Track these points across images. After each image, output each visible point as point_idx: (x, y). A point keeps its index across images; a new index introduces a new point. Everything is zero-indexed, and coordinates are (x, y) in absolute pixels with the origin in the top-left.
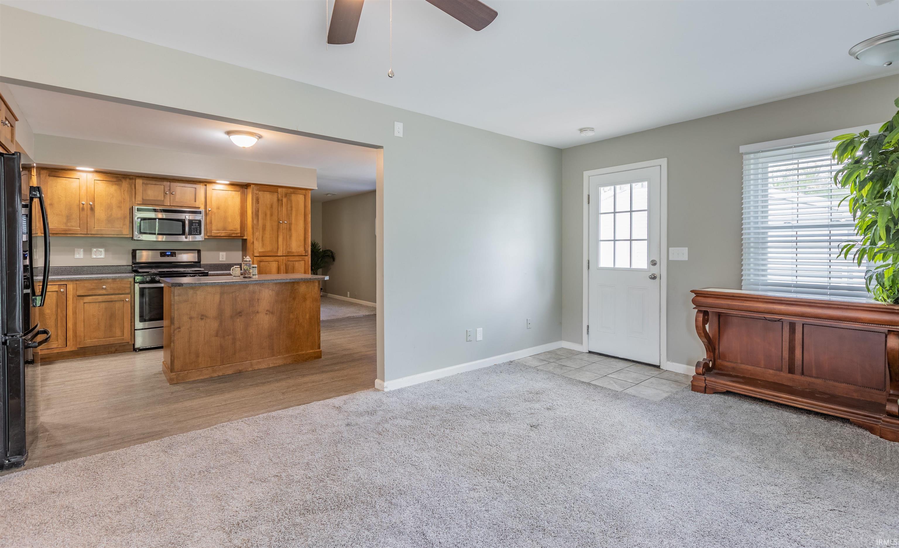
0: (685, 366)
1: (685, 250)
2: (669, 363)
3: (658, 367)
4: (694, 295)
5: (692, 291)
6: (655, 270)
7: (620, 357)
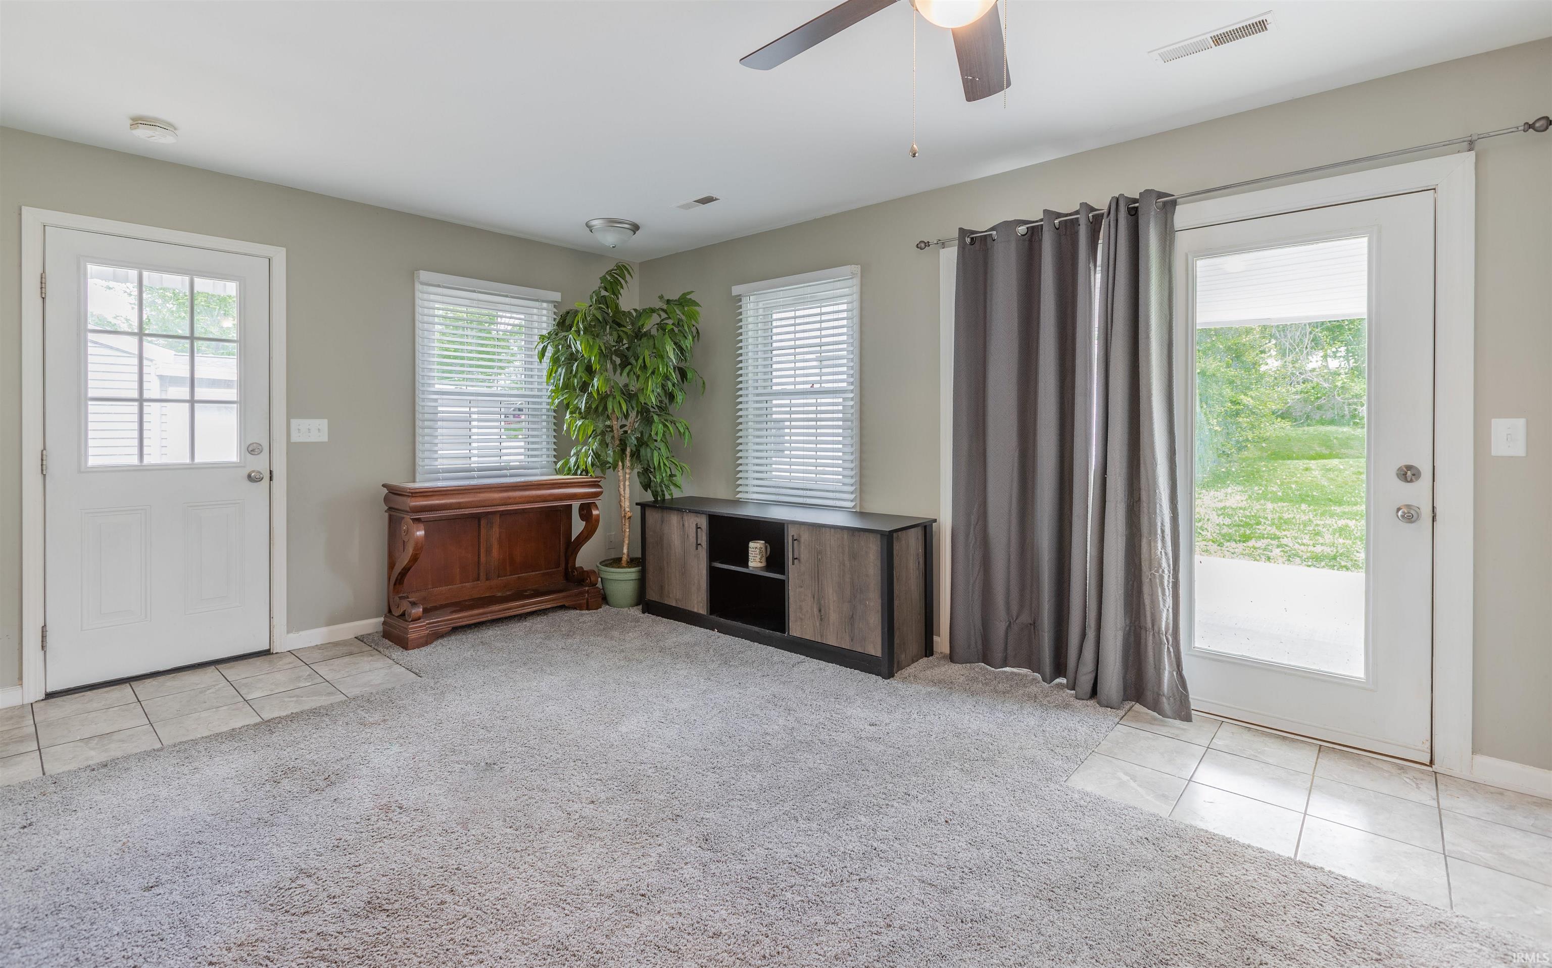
0: (324, 630)
1: (323, 424)
2: (291, 635)
3: (267, 653)
4: (386, 491)
5: (384, 486)
6: (260, 464)
7: (161, 669)
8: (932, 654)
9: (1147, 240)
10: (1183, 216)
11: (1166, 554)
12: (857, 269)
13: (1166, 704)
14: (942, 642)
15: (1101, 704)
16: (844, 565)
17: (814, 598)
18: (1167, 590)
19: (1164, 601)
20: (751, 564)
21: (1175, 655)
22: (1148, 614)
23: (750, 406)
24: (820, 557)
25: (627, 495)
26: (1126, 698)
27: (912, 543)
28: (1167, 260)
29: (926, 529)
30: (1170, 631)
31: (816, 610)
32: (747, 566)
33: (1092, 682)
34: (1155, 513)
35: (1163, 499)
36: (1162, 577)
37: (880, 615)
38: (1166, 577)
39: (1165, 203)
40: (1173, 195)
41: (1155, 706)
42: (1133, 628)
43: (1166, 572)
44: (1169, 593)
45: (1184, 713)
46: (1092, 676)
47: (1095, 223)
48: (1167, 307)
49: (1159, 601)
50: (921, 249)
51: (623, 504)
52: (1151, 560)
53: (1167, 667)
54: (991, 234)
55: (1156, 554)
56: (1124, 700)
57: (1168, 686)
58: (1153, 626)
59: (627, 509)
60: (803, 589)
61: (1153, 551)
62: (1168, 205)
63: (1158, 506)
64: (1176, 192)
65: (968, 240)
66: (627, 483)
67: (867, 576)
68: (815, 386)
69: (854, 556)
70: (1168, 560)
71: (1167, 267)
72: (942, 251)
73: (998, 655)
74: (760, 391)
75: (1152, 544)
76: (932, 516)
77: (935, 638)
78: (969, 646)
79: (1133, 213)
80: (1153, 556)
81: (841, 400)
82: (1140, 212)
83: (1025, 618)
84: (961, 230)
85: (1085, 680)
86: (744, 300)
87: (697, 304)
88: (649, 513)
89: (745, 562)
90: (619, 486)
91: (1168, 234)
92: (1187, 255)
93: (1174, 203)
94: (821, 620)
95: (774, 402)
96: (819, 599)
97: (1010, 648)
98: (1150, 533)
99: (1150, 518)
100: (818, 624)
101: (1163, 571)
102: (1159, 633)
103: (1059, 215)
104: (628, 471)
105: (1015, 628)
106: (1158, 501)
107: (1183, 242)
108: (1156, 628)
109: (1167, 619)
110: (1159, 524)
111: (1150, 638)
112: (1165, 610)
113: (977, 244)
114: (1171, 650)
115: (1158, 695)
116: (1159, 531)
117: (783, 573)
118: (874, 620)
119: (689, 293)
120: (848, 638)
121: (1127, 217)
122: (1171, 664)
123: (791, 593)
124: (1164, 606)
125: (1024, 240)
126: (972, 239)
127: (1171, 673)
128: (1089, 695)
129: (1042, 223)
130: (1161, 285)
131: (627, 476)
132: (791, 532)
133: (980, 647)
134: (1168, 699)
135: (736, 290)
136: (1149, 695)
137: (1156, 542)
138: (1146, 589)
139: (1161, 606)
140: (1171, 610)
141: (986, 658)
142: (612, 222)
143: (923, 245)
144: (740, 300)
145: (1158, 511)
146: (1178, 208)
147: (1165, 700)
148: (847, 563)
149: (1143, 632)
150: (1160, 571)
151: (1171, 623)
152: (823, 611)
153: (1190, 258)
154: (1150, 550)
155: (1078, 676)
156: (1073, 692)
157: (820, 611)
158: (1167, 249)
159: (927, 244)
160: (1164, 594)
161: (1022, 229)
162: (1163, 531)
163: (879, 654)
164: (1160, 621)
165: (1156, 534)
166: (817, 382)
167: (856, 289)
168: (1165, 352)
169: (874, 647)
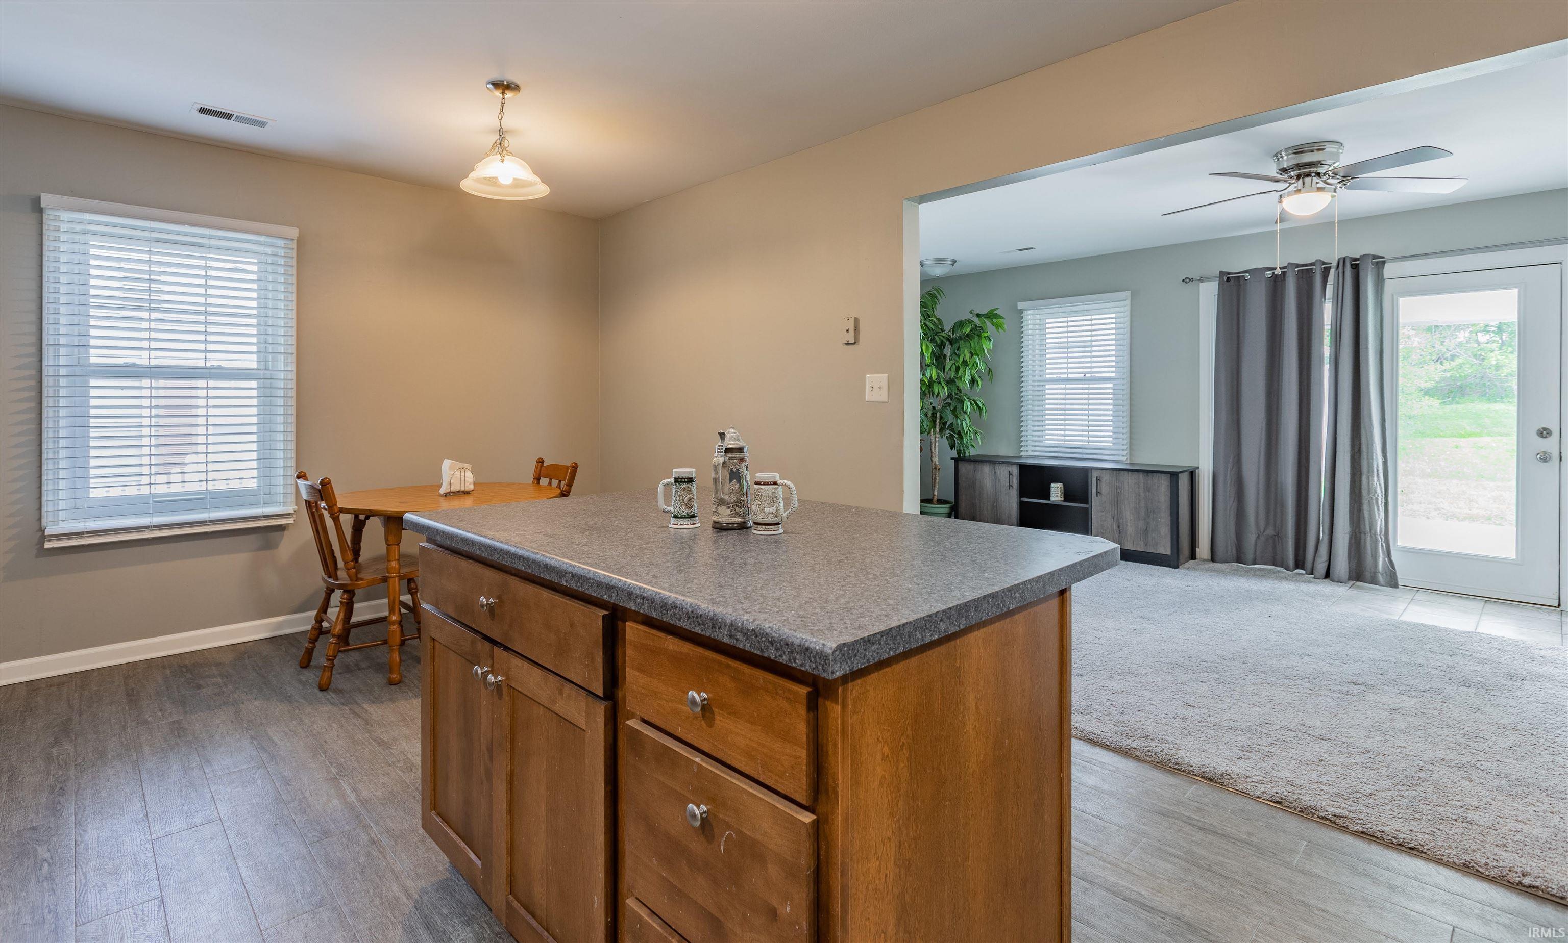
8: (1195, 559)
9: (1366, 286)
10: (1389, 270)
11: (1380, 485)
12: (1128, 293)
13: (1381, 578)
14: (1203, 549)
15: (1333, 581)
16: (1139, 495)
17: (1113, 518)
18: (1380, 507)
19: (1379, 514)
20: (1052, 498)
21: (1386, 548)
22: (1367, 523)
23: (1029, 388)
24: (1118, 491)
25: (937, 453)
26: (1350, 579)
27: (1184, 481)
28: (1379, 298)
29: (1192, 474)
30: (1383, 533)
31: (1115, 527)
32: (1049, 500)
33: (1326, 567)
34: (1373, 459)
35: (1378, 450)
36: (1377, 499)
37: (1170, 527)
38: (1380, 499)
39: (1377, 263)
40: (1383, 257)
41: (1374, 581)
42: (1354, 534)
43: (1380, 496)
44: (1382, 509)
45: (1393, 583)
46: (1326, 564)
47: (1326, 271)
48: (1379, 328)
49: (1375, 514)
50: (1186, 283)
51: (933, 459)
52: (1369, 488)
53: (1381, 555)
54: (1244, 276)
55: (1373, 485)
56: (1349, 580)
57: (1382, 567)
58: (1371, 530)
59: (937, 463)
60: (1103, 513)
61: (1371, 483)
62: (1380, 262)
63: (1374, 454)
64: (1387, 256)
65: (1225, 279)
66: (937, 444)
67: (1159, 502)
68: (1087, 375)
69: (1148, 489)
70: (1381, 488)
71: (1379, 302)
72: (1201, 284)
73: (1250, 556)
74: (1037, 378)
75: (1370, 479)
76: (1197, 466)
77: (1197, 550)
78: (1227, 551)
79: (1355, 267)
80: (1371, 485)
81: (1111, 385)
82: (1361, 268)
83: (1270, 531)
84: (1221, 272)
85: (1321, 567)
86: (1025, 313)
87: (1003, 318)
88: (960, 465)
89: (1048, 497)
90: (931, 446)
91: (1380, 281)
92: (1393, 295)
93: (1384, 262)
94: (1120, 533)
95: (1047, 386)
96: (1118, 519)
97: (1258, 553)
98: (1369, 472)
99: (1368, 462)
100: (1117, 536)
101: (1378, 496)
102: (1375, 535)
103: (1298, 265)
104: (937, 435)
105: (1263, 538)
106: (1374, 451)
107: (1389, 286)
108: (1373, 532)
109: (1381, 525)
110: (1375, 466)
111: (1368, 539)
112: (1379, 520)
113: (1232, 281)
114: (1384, 545)
115: (1375, 573)
116: (1375, 470)
117: (1087, 503)
118: (1165, 530)
119: (995, 309)
120: (1142, 543)
121: (1351, 271)
122: (1383, 553)
123: (1093, 516)
124: (1379, 517)
125: (1271, 281)
126: (1228, 278)
127: (1384, 559)
128: (1324, 576)
129: (1285, 270)
130: (1375, 314)
131: (937, 439)
132: (1094, 475)
133: (1234, 552)
134: (1382, 574)
135: (1020, 305)
136: (1368, 575)
137: (1373, 477)
138: (1365, 507)
139: (1377, 517)
140: (1383, 520)
141: (1239, 560)
142: (939, 261)
143: (1188, 280)
144: (1022, 313)
145: (1374, 458)
146: (1386, 264)
147: (1380, 575)
148: (1142, 495)
149: (1363, 535)
150: (1376, 495)
151: (1383, 528)
152: (1121, 527)
153: (1395, 297)
154: (1369, 483)
155: (1316, 564)
156: (1313, 576)
157: (1119, 527)
158: (1380, 291)
159: (1191, 280)
160: (1378, 510)
161: (1269, 274)
162: (1378, 470)
163: (1169, 553)
164: (1376, 527)
165: (1373, 472)
166: (1088, 373)
167: (1128, 308)
168: (1378, 356)
169: (1165, 549)
